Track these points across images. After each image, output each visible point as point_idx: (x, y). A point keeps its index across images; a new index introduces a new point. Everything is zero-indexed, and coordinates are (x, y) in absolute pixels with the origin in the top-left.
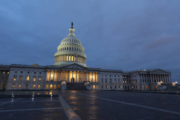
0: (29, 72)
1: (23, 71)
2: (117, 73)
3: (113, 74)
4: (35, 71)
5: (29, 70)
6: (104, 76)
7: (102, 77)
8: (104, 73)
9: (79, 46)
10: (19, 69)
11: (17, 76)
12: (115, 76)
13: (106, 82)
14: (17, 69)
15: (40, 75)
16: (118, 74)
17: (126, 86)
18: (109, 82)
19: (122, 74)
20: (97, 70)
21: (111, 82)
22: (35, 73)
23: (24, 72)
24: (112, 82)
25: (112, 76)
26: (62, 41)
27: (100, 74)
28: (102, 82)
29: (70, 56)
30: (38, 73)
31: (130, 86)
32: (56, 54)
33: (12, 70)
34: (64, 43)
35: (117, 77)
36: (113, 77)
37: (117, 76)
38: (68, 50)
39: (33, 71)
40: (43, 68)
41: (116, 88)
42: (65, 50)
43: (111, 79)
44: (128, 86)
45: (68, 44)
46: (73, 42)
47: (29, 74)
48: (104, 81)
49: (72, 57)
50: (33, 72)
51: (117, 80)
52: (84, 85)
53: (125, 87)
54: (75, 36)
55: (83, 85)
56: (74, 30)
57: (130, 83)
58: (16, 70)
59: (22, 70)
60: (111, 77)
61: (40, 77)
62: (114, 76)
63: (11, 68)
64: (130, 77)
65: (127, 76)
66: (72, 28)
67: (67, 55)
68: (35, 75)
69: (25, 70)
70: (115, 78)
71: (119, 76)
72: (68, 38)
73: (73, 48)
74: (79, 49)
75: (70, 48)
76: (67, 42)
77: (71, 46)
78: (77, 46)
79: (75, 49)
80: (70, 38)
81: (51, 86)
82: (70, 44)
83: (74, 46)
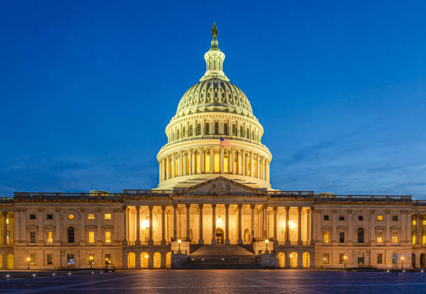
1: (54, 214)
3: (372, 212)
6: (335, 218)
7: (327, 224)
8: (333, 207)
9: (242, 114)
10: (41, 206)
15: (107, 222)
16: (395, 210)
17: (423, 255)
19: (409, 208)
20: (305, 199)
21: (360, 241)
24: (365, 241)
25: (365, 218)
26: (182, 100)
27: (319, 212)
29: (209, 153)
30: (100, 217)
32: (163, 152)
33: (19, 211)
34: (187, 111)
36: (369, 221)
37: (388, 218)
38: (198, 133)
40: (113, 201)
41: (380, 262)
42: (191, 135)
43: (361, 229)
45: (198, 111)
46: (216, 104)
48: (335, 237)
49: (217, 157)
50: (85, 216)
51: (388, 231)
53: (418, 256)
54: (228, 80)
58: (32, 212)
60: (363, 224)
61: (106, 229)
62: (374, 218)
63: (18, 206)
66: (214, 47)
67: (196, 153)
68: (91, 222)
71: (395, 218)
72: (198, 89)
73: (217, 125)
74: (241, 127)
75: (207, 126)
76: (196, 105)
77: (211, 118)
78: (234, 115)
79: (226, 126)
80: (205, 87)
81: (145, 256)
82: (206, 110)
83: (222, 118)
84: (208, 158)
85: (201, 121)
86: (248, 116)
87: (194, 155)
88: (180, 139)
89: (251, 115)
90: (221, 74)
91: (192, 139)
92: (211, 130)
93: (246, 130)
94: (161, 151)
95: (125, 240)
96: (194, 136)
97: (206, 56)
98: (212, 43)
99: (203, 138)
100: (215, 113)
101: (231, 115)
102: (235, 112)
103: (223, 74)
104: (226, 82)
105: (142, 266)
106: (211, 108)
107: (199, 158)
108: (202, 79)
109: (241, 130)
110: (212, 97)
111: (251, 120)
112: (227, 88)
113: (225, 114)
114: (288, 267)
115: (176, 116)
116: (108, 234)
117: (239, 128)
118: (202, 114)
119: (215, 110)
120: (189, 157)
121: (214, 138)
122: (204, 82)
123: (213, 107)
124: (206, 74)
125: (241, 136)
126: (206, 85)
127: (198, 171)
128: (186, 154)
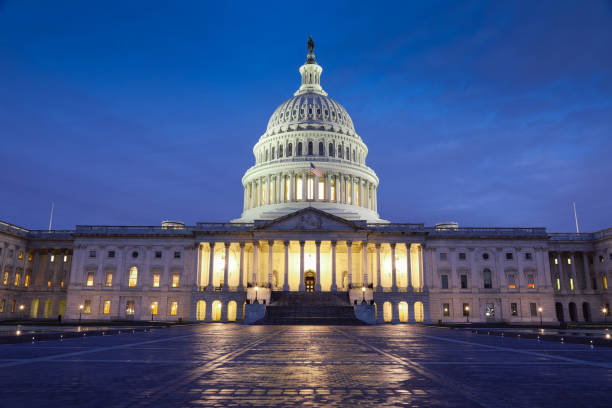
0: (135, 255)
1: (117, 251)
2: (519, 243)
3: (499, 249)
4: (158, 249)
5: (136, 247)
6: (454, 256)
7: (444, 264)
8: (451, 244)
9: (341, 132)
10: (103, 242)
11: (96, 268)
12: (509, 256)
13: (464, 285)
14: (94, 244)
15: (176, 262)
16: (528, 247)
17: (572, 306)
18: (481, 286)
19: (544, 244)
20: (414, 234)
21: (488, 286)
22: (159, 255)
23: (119, 254)
24: (494, 286)
25: (491, 256)
26: (273, 117)
27: (434, 249)
28: (445, 284)
29: (301, 177)
30: (168, 255)
31: (593, 302)
32: (249, 176)
33: (79, 247)
34: (277, 130)
35: (520, 262)
36: (496, 260)
37: (519, 256)
38: (289, 153)
39: (149, 248)
40: (185, 236)
41: (515, 314)
42: (281, 156)
43: (487, 271)
44: (585, 306)
45: (289, 130)
46: (310, 120)
47: (137, 261)
48: (455, 281)
49: (310, 182)
50: (151, 254)
51: (521, 275)
52: (348, 300)
53: (566, 306)
54: (325, 94)
55: (344, 304)
56: (320, 69)
57: (595, 287)
58: (93, 248)
59: (112, 244)
60: (489, 263)
61: (174, 270)
62: (502, 256)
63: (78, 242)
64: (597, 259)
65: (578, 256)
66: (311, 61)
67: (286, 177)
68: (158, 262)
69: (121, 248)
70: (510, 264)
71: (528, 256)
72: (291, 105)
73: (310, 145)
74: (340, 146)
75: (300, 145)
76: (288, 122)
77: (304, 137)
78: (331, 133)
79: (321, 146)
80: (298, 103)
81: (217, 306)
82: (299, 129)
83: (316, 137)
84: (300, 182)
85: (293, 141)
86: (348, 134)
87: (283, 180)
88: (268, 161)
89: (352, 132)
90: (318, 88)
91: (281, 161)
92: (305, 150)
93: (345, 150)
94: (247, 174)
95: (195, 285)
96: (284, 157)
97: (302, 70)
98: (308, 56)
99: (293, 160)
100: (308, 132)
101: (327, 133)
102: (332, 130)
103: (320, 88)
104: (323, 97)
105: (214, 318)
106: (304, 126)
107: (289, 182)
108: (296, 94)
109: (340, 149)
110: (306, 113)
111: (352, 138)
112: (323, 103)
113: (320, 132)
114: (396, 321)
115: (265, 135)
116: (176, 279)
117: (337, 148)
118: (294, 133)
119: (309, 128)
120: (278, 181)
121: (306, 160)
122: (298, 97)
123: (307, 125)
124: (301, 88)
125: (340, 156)
126: (299, 100)
127: (288, 198)
128: (275, 179)
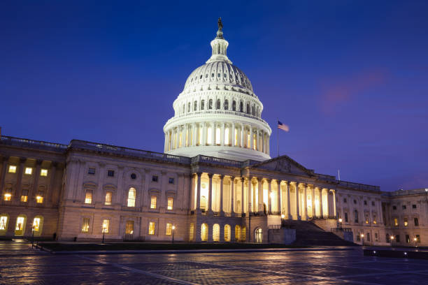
0: (133, 177)
1: (116, 171)
2: (369, 195)
3: (361, 198)
4: (156, 173)
5: (135, 168)
6: (341, 200)
8: (340, 191)
10: (102, 159)
11: (96, 186)
12: (365, 203)
14: (93, 162)
15: (171, 187)
16: (373, 198)
18: (354, 221)
19: (379, 197)
22: (155, 179)
23: (119, 174)
24: (359, 221)
25: (358, 202)
30: (163, 180)
33: (77, 162)
35: (370, 207)
36: (360, 204)
37: (370, 203)
39: (147, 171)
40: (179, 165)
43: (356, 211)
45: (225, 89)
47: (135, 182)
48: (343, 217)
50: (148, 178)
51: (371, 215)
58: (92, 165)
59: (112, 164)
60: (357, 206)
61: (169, 194)
62: (362, 202)
63: (76, 157)
66: (220, 37)
68: (155, 185)
69: (121, 168)
70: (366, 207)
71: (373, 203)
75: (234, 103)
76: (222, 83)
79: (248, 107)
82: (233, 90)
83: (244, 98)
92: (238, 107)
100: (240, 94)
110: (233, 78)
116: (170, 202)
118: (229, 92)
121: (240, 115)
122: (217, 64)
123: (237, 88)
